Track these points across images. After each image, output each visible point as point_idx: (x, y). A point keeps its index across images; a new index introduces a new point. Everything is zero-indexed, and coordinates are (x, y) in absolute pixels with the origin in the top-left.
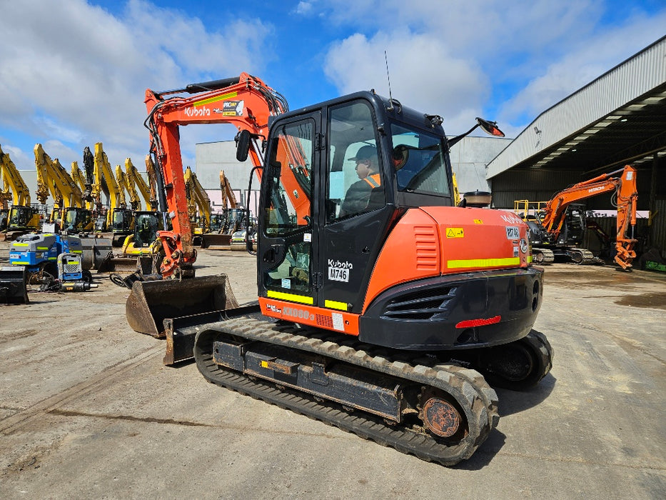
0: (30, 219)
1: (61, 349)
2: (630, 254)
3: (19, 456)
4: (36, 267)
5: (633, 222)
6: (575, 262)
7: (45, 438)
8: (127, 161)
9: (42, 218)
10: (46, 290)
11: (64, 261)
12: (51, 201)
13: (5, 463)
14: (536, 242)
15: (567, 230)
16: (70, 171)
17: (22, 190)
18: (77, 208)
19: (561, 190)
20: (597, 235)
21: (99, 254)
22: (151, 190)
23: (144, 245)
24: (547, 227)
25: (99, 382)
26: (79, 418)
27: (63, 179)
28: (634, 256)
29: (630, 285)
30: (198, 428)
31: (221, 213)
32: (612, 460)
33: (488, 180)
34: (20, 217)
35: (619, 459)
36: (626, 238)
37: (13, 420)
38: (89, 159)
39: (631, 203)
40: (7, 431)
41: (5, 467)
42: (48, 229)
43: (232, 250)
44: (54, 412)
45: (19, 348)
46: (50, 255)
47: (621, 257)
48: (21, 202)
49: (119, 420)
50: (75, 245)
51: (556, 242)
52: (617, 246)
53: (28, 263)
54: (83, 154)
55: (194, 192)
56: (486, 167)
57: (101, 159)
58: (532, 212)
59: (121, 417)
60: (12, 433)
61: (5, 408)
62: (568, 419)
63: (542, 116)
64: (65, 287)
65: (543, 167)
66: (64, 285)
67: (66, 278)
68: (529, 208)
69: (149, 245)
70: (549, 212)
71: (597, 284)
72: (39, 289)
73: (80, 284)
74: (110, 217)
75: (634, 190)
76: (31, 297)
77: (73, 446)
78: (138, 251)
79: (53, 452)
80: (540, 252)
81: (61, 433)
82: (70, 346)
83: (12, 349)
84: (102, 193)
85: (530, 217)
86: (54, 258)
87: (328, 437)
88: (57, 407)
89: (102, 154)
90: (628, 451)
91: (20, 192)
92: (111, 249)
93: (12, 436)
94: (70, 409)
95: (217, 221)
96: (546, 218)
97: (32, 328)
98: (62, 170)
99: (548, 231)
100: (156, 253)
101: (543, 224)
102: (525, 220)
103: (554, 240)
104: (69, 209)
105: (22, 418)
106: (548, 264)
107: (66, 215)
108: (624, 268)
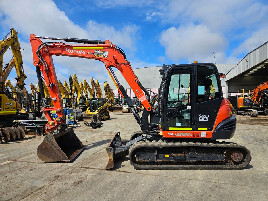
0: (50, 102)
3: (76, 180)
6: (267, 115)
7: (82, 175)
8: (84, 80)
11: (69, 117)
13: (73, 182)
14: (249, 107)
15: (263, 101)
16: (64, 85)
18: (66, 98)
19: (259, 85)
21: (78, 115)
22: (93, 90)
23: (93, 111)
24: (254, 100)
25: (92, 158)
26: (90, 170)
27: (62, 87)
30: (130, 173)
31: (118, 98)
33: (226, 81)
37: (70, 169)
38: (71, 80)
40: (70, 173)
41: (73, 183)
43: (123, 112)
44: (81, 167)
48: (47, 96)
49: (103, 170)
50: (71, 111)
51: (258, 107)
54: (69, 78)
55: (108, 90)
58: (246, 94)
60: (71, 173)
61: (66, 166)
62: (266, 174)
63: (248, 55)
65: (250, 75)
67: (69, 124)
68: (245, 92)
69: (95, 111)
70: (254, 94)
74: (78, 101)
77: (92, 177)
78: (92, 113)
79: (86, 179)
80: (251, 111)
81: (86, 174)
85: (245, 96)
88: (82, 165)
89: (76, 78)
91: (47, 93)
92: (81, 113)
94: (84, 166)
95: (116, 101)
96: (253, 96)
98: (61, 84)
99: (254, 102)
100: (98, 114)
101: (252, 99)
102: (244, 98)
103: (257, 105)
104: (64, 98)
105: (72, 169)
106: (255, 116)
107: (63, 100)
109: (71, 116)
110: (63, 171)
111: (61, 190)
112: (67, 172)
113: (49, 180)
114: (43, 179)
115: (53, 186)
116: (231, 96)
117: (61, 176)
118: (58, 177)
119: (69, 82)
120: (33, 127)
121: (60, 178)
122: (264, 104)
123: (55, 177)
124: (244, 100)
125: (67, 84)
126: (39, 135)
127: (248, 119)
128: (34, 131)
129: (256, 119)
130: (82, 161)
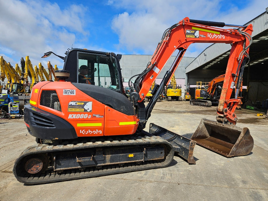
1: (9, 143)
2: (240, 103)
5: (241, 90)
8: (39, 64)
9: (2, 87)
10: (3, 118)
11: (11, 106)
12: (6, 80)
14: (205, 98)
15: (216, 93)
16: (15, 67)
18: (17, 83)
19: (214, 78)
21: (27, 102)
22: (50, 76)
24: (209, 92)
27: (12, 71)
28: (242, 103)
32: (238, 186)
33: (186, 73)
35: (241, 185)
36: (239, 97)
38: (23, 63)
42: (5, 92)
44: (5, 172)
46: (5, 103)
50: (16, 98)
56: (186, 68)
57: (28, 63)
62: (220, 169)
63: (207, 49)
64: (12, 117)
65: (207, 69)
66: (11, 116)
67: (12, 113)
68: (202, 85)
70: (210, 86)
73: (18, 115)
79: (4, 190)
80: (207, 102)
81: (8, 181)
82: (13, 142)
84: (28, 77)
85: (202, 88)
86: (7, 104)
87: (125, 180)
88: (6, 169)
89: (29, 61)
90: (244, 182)
96: (209, 88)
98: (11, 67)
99: (209, 94)
101: (207, 91)
103: (212, 97)
104: (14, 83)
106: (210, 106)
107: (12, 86)
108: (238, 108)
109: (15, 103)
116: (190, 88)
119: (21, 65)
124: (201, 92)
125: (18, 67)
127: (203, 109)
130: (10, 162)
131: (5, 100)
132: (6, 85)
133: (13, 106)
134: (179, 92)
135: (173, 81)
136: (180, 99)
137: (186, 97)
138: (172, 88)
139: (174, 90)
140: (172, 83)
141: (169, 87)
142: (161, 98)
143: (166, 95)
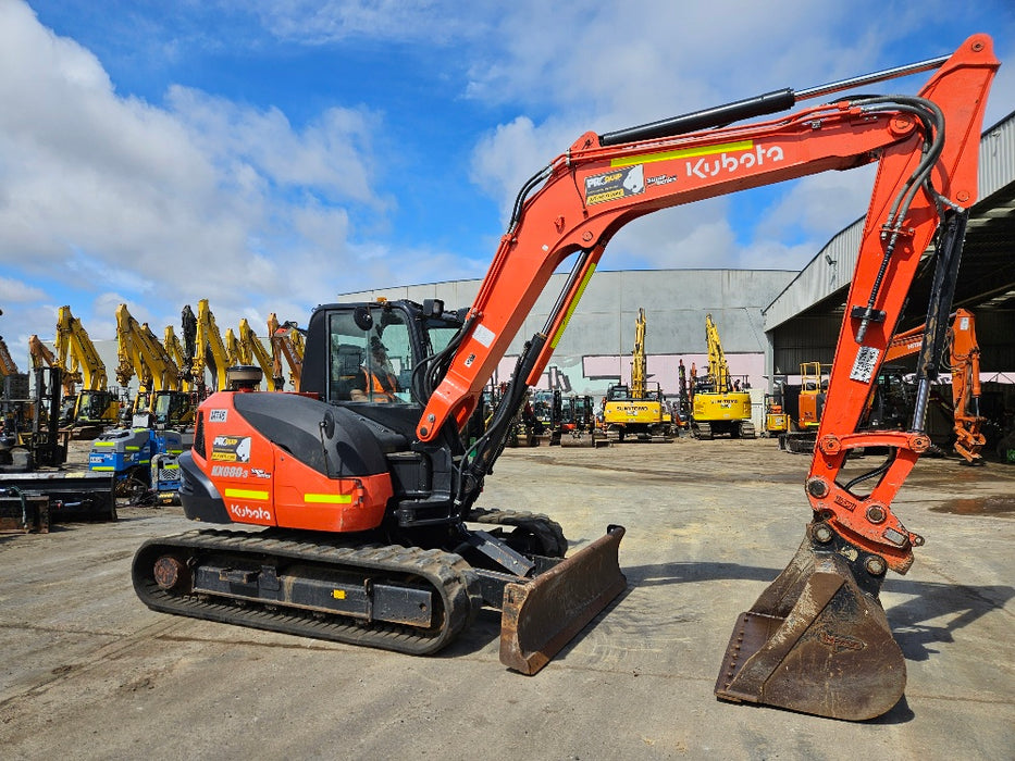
0: (106, 409)
2: (977, 439)
4: (123, 473)
5: (977, 390)
7: (159, 662)
8: (242, 323)
9: (123, 406)
10: (137, 504)
11: (160, 465)
12: (136, 385)
13: (116, 684)
15: (881, 405)
16: (162, 338)
17: (97, 369)
18: (171, 392)
20: (942, 411)
22: (275, 363)
26: (192, 644)
27: (153, 352)
28: (983, 442)
29: (968, 484)
30: (330, 652)
33: (767, 333)
34: (93, 406)
36: (968, 416)
37: (119, 645)
38: (189, 322)
39: (971, 364)
40: (113, 656)
41: (117, 688)
42: (141, 422)
44: (164, 638)
45: (112, 571)
46: (143, 456)
47: (964, 443)
48: (94, 385)
50: (173, 442)
52: (956, 427)
53: (113, 468)
54: (181, 315)
56: (764, 313)
57: (206, 321)
59: (241, 643)
60: (118, 658)
61: (107, 634)
63: (836, 240)
64: (162, 499)
66: (161, 496)
67: (162, 488)
68: (822, 373)
71: (918, 483)
72: (128, 503)
75: (973, 344)
76: (120, 514)
77: (189, 669)
79: (168, 675)
81: (173, 657)
83: (105, 573)
84: (207, 368)
86: (146, 461)
88: (167, 632)
89: (208, 316)
91: (94, 371)
93: (119, 661)
94: (181, 634)
97: (126, 550)
98: (153, 338)
102: (817, 392)
104: (160, 393)
105: (128, 643)
107: (156, 402)
108: (970, 460)
109: (172, 458)
110: (90, 652)
111: (65, 711)
112: (105, 653)
113: (30, 681)
114: (11, 678)
115: (42, 698)
116: (785, 386)
117: (81, 666)
118: (69, 669)
119: (182, 330)
120: (11, 499)
121: (77, 673)
122: (888, 412)
123: (54, 671)
124: (820, 400)
125: (174, 337)
126: (36, 530)
128: (16, 516)
129: (857, 466)
131: (142, 448)
132: (136, 400)
133: (166, 467)
134: (739, 405)
135: (714, 362)
136: (745, 429)
137: (770, 422)
138: (711, 390)
139: (722, 397)
140: (711, 372)
141: (701, 388)
142: (673, 427)
143: (689, 418)
